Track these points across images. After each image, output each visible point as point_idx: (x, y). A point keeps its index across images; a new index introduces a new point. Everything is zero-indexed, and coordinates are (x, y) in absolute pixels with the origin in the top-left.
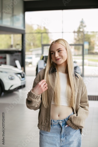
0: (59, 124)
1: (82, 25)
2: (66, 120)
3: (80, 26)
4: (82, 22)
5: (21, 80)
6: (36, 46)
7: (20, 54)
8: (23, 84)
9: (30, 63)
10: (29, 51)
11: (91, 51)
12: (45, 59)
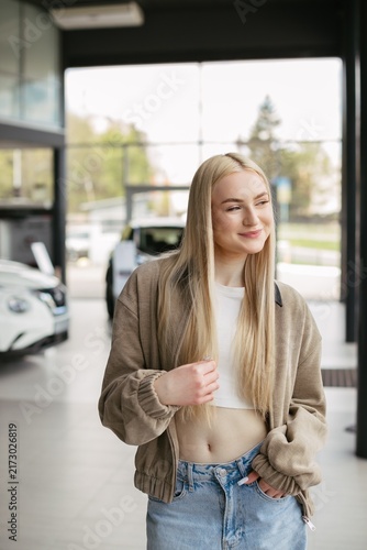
0: (215, 481)
1: (265, 118)
2: (241, 463)
3: (259, 121)
4: (266, 108)
5: (55, 315)
6: (102, 193)
7: (46, 220)
8: (59, 329)
9: (84, 254)
10: (78, 211)
11: (300, 211)
12: (137, 237)
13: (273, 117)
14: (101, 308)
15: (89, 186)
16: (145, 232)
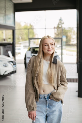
0: (45, 98)
1: (60, 22)
2: (49, 94)
3: (59, 23)
4: (61, 20)
5: (13, 67)
6: (23, 39)
7: (11, 46)
8: (14, 70)
9: (20, 53)
10: (18, 43)
11: (68, 43)
12: (31, 50)
13: (62, 22)
14: (23, 66)
15: (20, 38)
16: (33, 48)
